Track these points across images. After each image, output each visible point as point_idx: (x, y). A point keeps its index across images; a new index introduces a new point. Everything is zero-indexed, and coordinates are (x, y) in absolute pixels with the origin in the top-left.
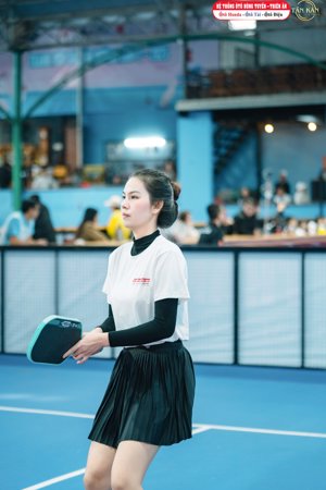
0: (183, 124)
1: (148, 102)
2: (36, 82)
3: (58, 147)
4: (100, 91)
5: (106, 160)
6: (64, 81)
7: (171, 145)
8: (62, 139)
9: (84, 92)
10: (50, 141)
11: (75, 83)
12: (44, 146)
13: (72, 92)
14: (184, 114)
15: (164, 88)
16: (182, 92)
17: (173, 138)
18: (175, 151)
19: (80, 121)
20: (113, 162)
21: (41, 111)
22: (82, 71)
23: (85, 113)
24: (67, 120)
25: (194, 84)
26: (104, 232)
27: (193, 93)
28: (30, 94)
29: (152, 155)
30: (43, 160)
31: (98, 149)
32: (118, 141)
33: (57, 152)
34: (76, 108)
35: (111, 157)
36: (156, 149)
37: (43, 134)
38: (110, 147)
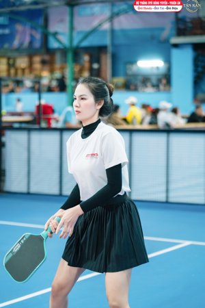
0: (175, 52)
1: (153, 38)
2: (83, 25)
3: (95, 66)
4: (123, 31)
5: (126, 74)
6: (100, 25)
7: (167, 65)
8: (98, 61)
9: (113, 31)
10: (91, 62)
11: (107, 26)
12: (87, 65)
13: (105, 32)
14: (176, 46)
15: (162, 29)
16: (174, 32)
17: (168, 61)
18: (169, 69)
19: (110, 49)
20: (130, 76)
21: (85, 44)
22: (111, 19)
23: (113, 45)
24: (102, 49)
25: (182, 26)
26: (125, 120)
27: (181, 32)
28: (79, 33)
29: (155, 72)
30: (86, 74)
31: (121, 67)
32: (133, 62)
33: (95, 70)
34: (107, 41)
35: (129, 72)
36: (158, 68)
37: (86, 58)
38: (128, 66)
